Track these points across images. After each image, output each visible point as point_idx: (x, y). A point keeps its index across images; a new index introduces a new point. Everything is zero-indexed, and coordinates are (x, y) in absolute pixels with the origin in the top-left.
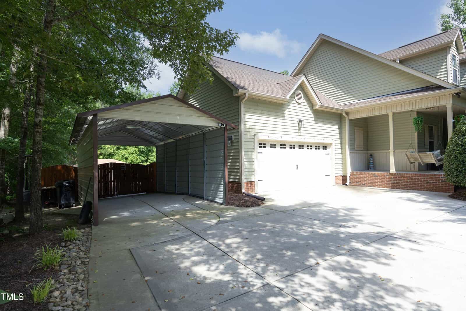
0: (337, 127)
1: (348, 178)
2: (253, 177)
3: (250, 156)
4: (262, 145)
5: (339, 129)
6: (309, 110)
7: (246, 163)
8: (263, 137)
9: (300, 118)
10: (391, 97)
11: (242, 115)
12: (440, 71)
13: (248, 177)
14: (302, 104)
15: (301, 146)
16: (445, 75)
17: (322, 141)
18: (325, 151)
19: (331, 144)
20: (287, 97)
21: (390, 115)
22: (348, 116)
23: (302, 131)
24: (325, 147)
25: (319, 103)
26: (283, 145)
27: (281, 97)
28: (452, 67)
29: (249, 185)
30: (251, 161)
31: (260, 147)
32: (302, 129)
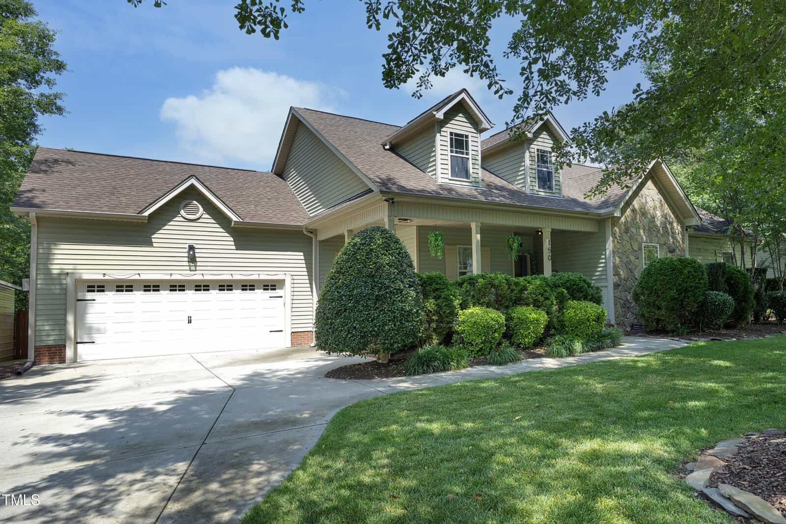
0: (300, 253)
5: (304, 256)
6: (220, 230)
9: (191, 242)
11: (33, 245)
12: (429, 165)
14: (200, 220)
15: (202, 286)
16: (434, 168)
17: (255, 277)
18: (271, 293)
19: (284, 280)
20: (147, 214)
21: (346, 234)
22: (316, 235)
23: (198, 264)
24: (270, 286)
25: (234, 218)
26: (152, 287)
27: (131, 213)
28: (450, 154)
29: (53, 350)
30: (57, 315)
31: (89, 291)
32: (198, 259)
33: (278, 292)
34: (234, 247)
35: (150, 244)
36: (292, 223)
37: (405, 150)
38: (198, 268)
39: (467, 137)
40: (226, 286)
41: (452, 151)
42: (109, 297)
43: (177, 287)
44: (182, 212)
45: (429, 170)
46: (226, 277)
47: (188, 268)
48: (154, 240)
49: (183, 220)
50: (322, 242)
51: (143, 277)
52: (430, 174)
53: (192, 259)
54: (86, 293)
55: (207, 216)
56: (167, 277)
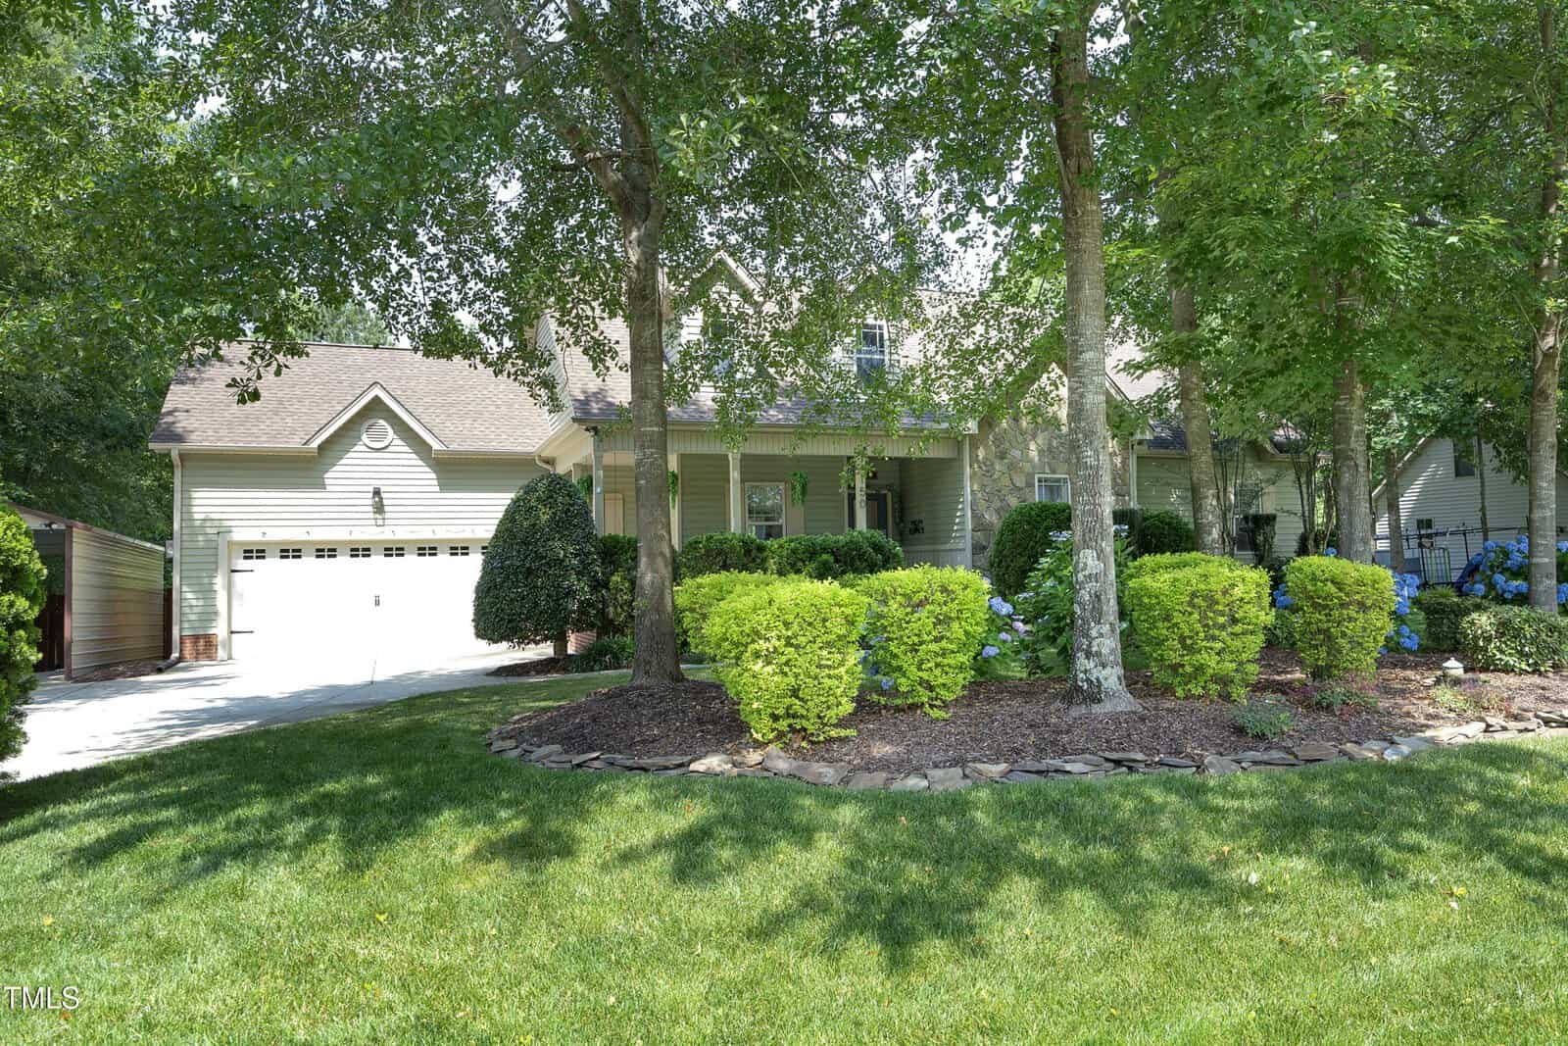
2: (214, 625)
4: (255, 552)
6: (420, 462)
7: (189, 595)
8: (244, 534)
9: (377, 483)
11: (177, 495)
13: (199, 625)
14: (390, 449)
15: (394, 550)
17: (470, 535)
20: (315, 444)
22: (553, 466)
23: (387, 515)
25: (435, 445)
26: (326, 551)
27: (294, 444)
29: (202, 642)
30: (207, 592)
31: (246, 558)
32: (386, 509)
34: (437, 489)
35: (323, 486)
36: (519, 449)
38: (388, 522)
40: (426, 549)
42: (273, 564)
43: (361, 551)
44: (364, 437)
46: (428, 534)
47: (373, 522)
48: (327, 481)
49: (365, 449)
51: (315, 535)
53: (379, 508)
54: (242, 561)
55: (399, 442)
56: (347, 537)
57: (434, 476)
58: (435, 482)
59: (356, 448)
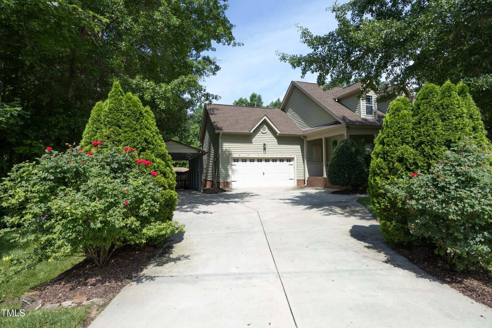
0: (299, 146)
1: (306, 181)
2: (228, 179)
3: (226, 167)
4: (236, 160)
5: (301, 147)
6: (273, 137)
7: (223, 171)
8: (235, 155)
9: (264, 142)
10: (324, 127)
11: (220, 144)
12: (357, 110)
13: (225, 179)
14: (267, 133)
15: (267, 160)
16: (359, 111)
17: (284, 156)
18: (289, 163)
19: (294, 158)
20: (252, 131)
21: (323, 139)
22: (306, 138)
23: (266, 151)
24: (289, 160)
25: (279, 132)
26: (252, 160)
27: (247, 131)
28: (365, 105)
29: (226, 184)
30: (227, 170)
31: (234, 162)
32: (266, 149)
33: (292, 163)
34: (277, 144)
35: (252, 143)
36: (297, 134)
37: (344, 102)
38: (266, 153)
39: (372, 96)
40: (274, 160)
41: (366, 104)
42: (240, 163)
43: (260, 160)
44: (261, 130)
45: (356, 112)
46: (275, 156)
47: (263, 153)
48: (253, 142)
49: (261, 133)
50: (308, 141)
51: (250, 156)
52: (357, 113)
53: (265, 149)
54: (233, 162)
55: (269, 131)
56: (257, 156)
57: (276, 141)
58: (277, 142)
59: (259, 133)
